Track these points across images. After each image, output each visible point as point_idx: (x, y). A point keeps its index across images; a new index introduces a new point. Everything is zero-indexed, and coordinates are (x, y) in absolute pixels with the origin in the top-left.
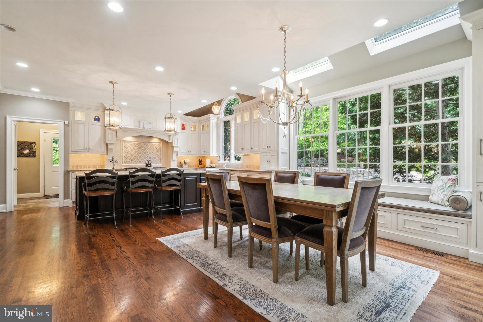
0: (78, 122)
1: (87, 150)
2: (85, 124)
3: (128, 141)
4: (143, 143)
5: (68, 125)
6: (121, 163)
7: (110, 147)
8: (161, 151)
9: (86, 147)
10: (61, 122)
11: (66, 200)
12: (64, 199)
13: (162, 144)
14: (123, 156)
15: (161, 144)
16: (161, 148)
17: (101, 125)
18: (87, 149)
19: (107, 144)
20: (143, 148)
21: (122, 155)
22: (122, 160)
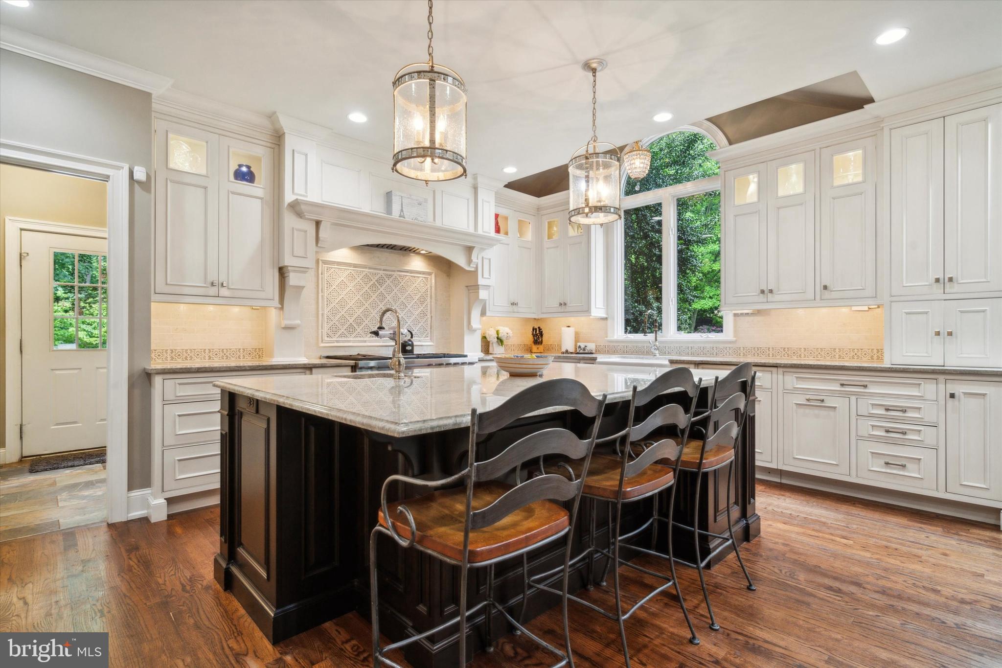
0: (179, 178)
1: (213, 291)
2: (206, 188)
3: (339, 263)
4: (381, 272)
5: (146, 186)
6: (318, 340)
7: (293, 279)
8: (433, 300)
9: (210, 279)
10: (119, 168)
11: (136, 493)
12: (130, 488)
13: (435, 276)
14: (323, 315)
15: (433, 275)
16: (433, 289)
17: (261, 199)
18: (212, 284)
19: (282, 272)
20: (381, 289)
21: (320, 312)
22: (320, 328)
